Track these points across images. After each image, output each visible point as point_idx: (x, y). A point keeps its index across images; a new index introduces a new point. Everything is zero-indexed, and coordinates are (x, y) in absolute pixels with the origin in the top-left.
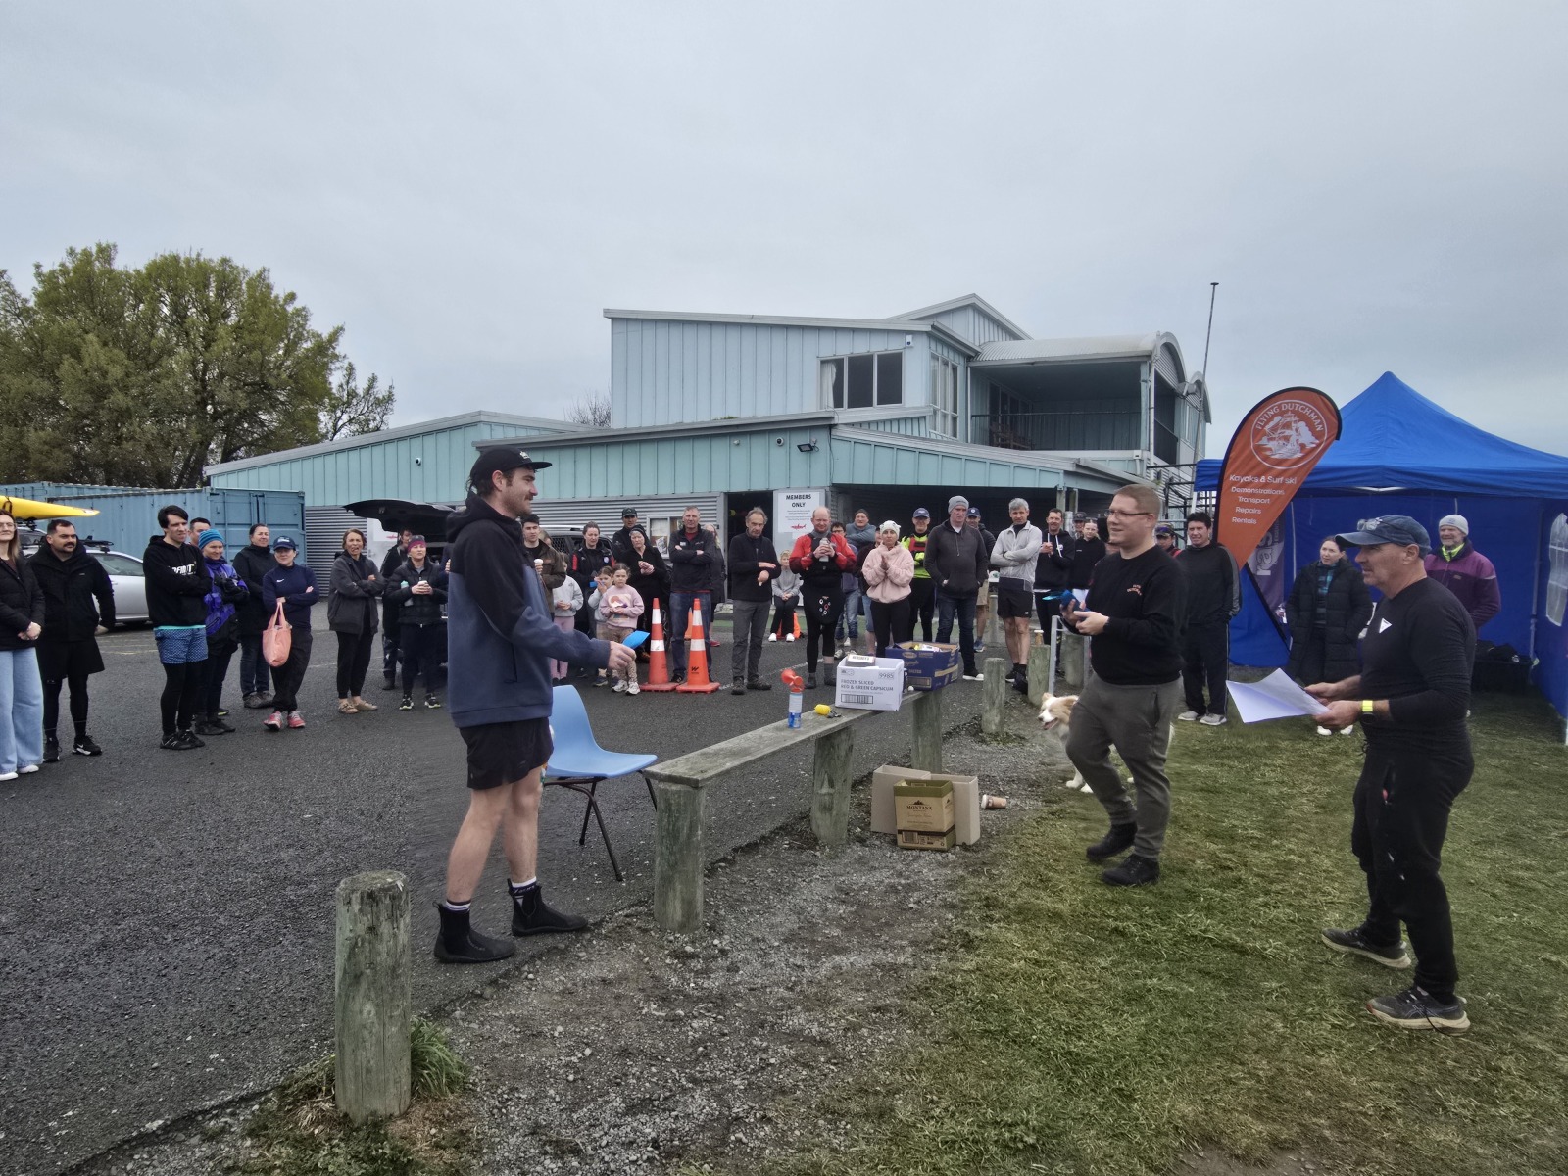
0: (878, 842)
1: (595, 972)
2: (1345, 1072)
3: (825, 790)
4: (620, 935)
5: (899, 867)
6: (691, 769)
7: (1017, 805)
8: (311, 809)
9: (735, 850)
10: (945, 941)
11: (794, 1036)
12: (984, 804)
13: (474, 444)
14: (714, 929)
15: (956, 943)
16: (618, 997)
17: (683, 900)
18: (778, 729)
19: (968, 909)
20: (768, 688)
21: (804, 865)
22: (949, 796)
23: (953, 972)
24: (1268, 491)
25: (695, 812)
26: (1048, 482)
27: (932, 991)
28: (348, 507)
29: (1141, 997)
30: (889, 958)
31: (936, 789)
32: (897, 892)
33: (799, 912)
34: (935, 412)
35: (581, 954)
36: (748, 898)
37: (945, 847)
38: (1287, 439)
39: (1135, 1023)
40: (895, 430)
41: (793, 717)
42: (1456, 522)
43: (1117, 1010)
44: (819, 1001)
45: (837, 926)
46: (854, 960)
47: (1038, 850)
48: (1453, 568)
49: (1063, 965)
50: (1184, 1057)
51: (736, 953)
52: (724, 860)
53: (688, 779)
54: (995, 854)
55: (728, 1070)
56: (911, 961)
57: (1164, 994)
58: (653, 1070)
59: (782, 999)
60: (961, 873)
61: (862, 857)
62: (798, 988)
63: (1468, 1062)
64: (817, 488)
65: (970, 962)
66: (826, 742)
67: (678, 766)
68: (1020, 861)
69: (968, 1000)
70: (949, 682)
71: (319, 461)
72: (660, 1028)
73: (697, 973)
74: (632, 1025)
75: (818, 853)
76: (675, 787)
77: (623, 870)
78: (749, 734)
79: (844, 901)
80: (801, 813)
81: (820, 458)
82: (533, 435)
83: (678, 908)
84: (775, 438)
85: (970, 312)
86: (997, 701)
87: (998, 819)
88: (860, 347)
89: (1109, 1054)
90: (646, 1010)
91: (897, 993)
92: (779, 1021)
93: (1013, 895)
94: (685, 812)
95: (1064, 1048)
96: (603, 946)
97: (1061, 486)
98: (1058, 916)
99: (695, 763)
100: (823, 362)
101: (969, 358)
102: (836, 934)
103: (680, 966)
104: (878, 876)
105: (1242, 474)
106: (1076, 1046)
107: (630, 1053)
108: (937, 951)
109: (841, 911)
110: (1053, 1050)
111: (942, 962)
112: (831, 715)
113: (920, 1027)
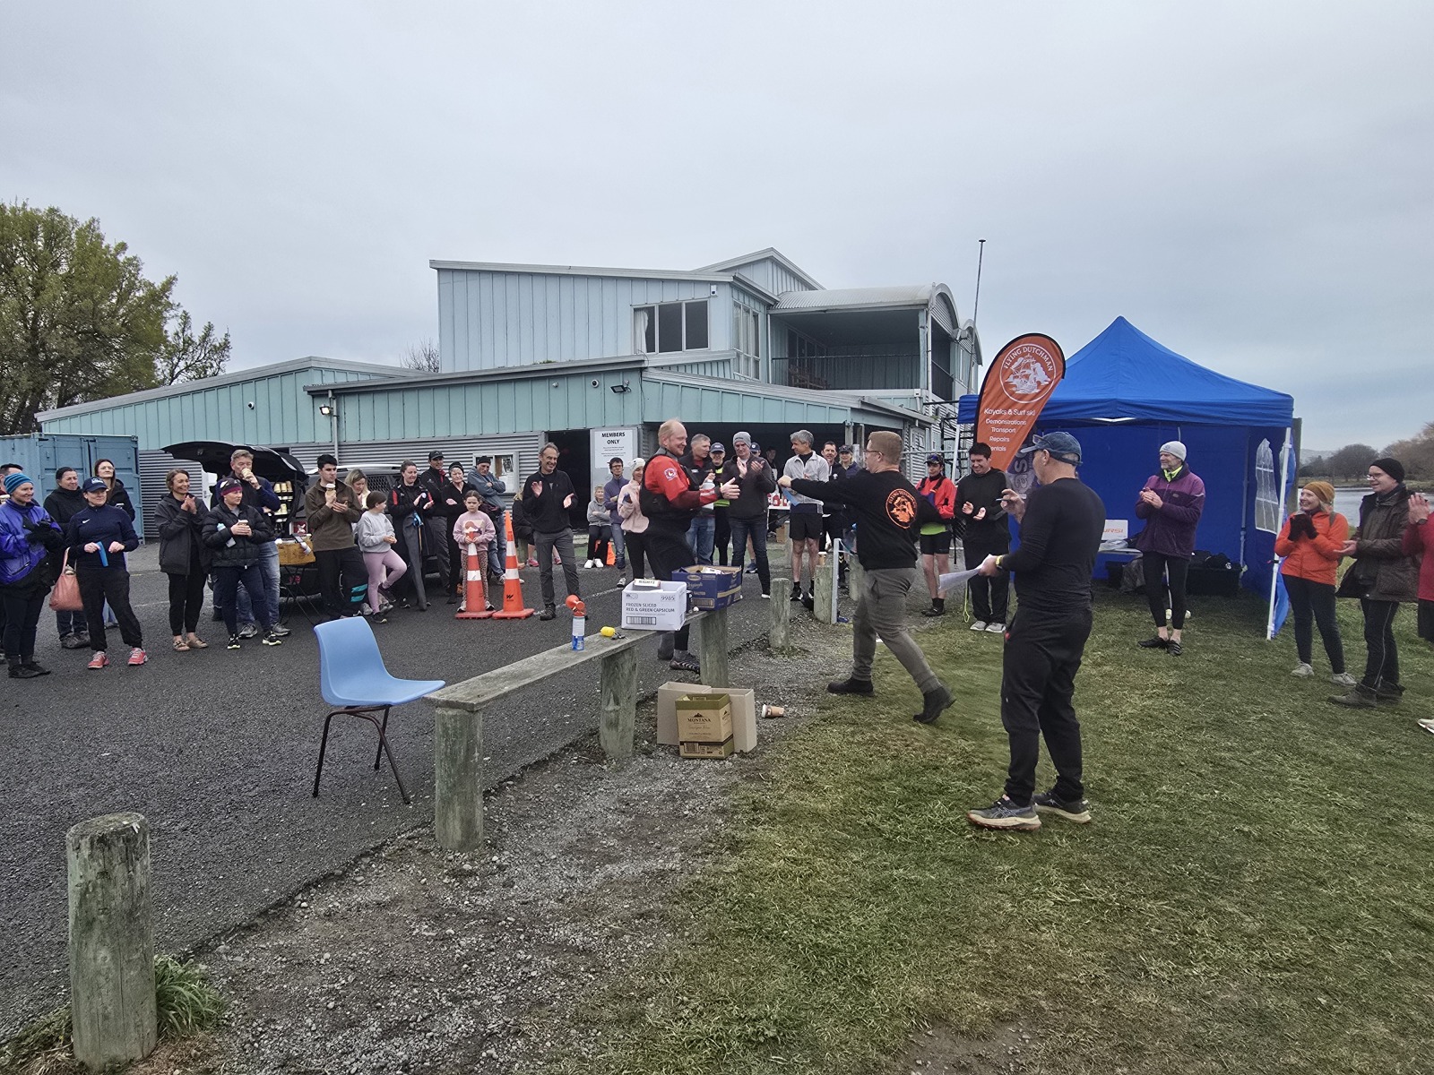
0: (662, 754)
1: (372, 896)
2: (1062, 945)
3: (610, 708)
4: (401, 856)
5: (680, 776)
6: (469, 694)
7: (794, 713)
8: (112, 747)
9: (524, 768)
11: (560, 947)
12: (763, 714)
13: (305, 388)
14: (494, 846)
15: (722, 846)
16: (393, 919)
17: (462, 820)
18: (562, 652)
19: (737, 814)
21: (590, 779)
22: (726, 708)
23: (716, 875)
24: (1015, 422)
25: (472, 736)
26: (837, 418)
27: (694, 894)
28: (166, 450)
29: (887, 887)
30: (657, 864)
31: (713, 702)
32: (674, 799)
33: (580, 824)
34: (738, 355)
35: (358, 879)
36: (532, 814)
37: (723, 755)
38: (1027, 377)
39: (877, 913)
40: (695, 372)
41: (576, 640)
42: (1176, 448)
43: (864, 901)
44: (587, 911)
45: (614, 837)
46: (628, 869)
47: (807, 754)
48: (1172, 488)
49: (819, 862)
50: (921, 942)
51: (513, 868)
52: (512, 778)
53: (464, 704)
54: (768, 760)
55: (488, 985)
56: (678, 867)
57: (908, 883)
58: (415, 991)
59: (552, 911)
60: (735, 779)
61: (646, 769)
62: (568, 900)
63: (1169, 928)
64: (629, 427)
65: (734, 862)
66: (611, 661)
67: (459, 692)
68: (791, 765)
69: (727, 901)
70: (732, 602)
71: (152, 406)
72: (429, 947)
73: (473, 891)
74: (401, 946)
75: (605, 767)
76: (451, 712)
77: (411, 794)
78: (533, 658)
79: (624, 812)
80: (591, 730)
81: (632, 399)
82: (363, 380)
83: (458, 828)
84: (591, 380)
85: (769, 265)
86: (782, 618)
87: (775, 726)
88: (670, 296)
89: (853, 944)
90: (417, 930)
91: (661, 899)
92: (546, 933)
93: (780, 798)
94: (462, 735)
95: (811, 941)
96: (382, 869)
97: (848, 422)
98: (819, 816)
99: (475, 688)
100: (636, 310)
101: (769, 306)
102: (612, 844)
103: (456, 884)
104: (659, 786)
105: (995, 407)
106: (823, 938)
107: (394, 975)
108: (704, 855)
109: (620, 822)
110: (802, 943)
111: (707, 865)
112: (615, 636)
113: (679, 930)
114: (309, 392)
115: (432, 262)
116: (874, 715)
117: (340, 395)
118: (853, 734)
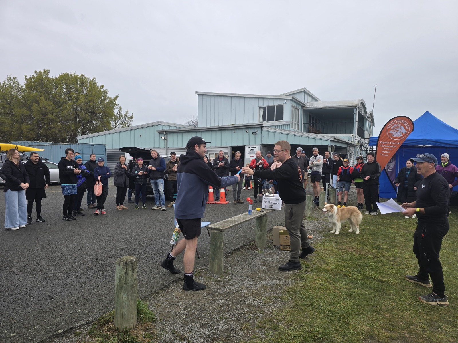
0: (275, 248)
3: (259, 233)
4: (199, 274)
5: (281, 255)
6: (220, 226)
7: (315, 238)
8: (108, 238)
9: (233, 250)
10: (294, 277)
11: (250, 305)
14: (226, 273)
15: (297, 278)
17: (218, 265)
20: (242, 203)
21: (253, 255)
23: (297, 287)
24: (392, 146)
25: (222, 239)
26: (326, 143)
27: (290, 292)
28: (120, 149)
29: (352, 295)
30: (278, 282)
32: (280, 263)
33: (252, 268)
34: (292, 123)
36: (237, 264)
38: (398, 131)
39: (350, 302)
40: (278, 128)
41: (250, 211)
42: (446, 156)
43: (345, 299)
44: (257, 295)
45: (263, 273)
46: (268, 283)
47: (321, 251)
48: (445, 169)
49: (329, 285)
50: (365, 313)
51: (233, 280)
52: (230, 253)
53: (219, 229)
55: (230, 315)
56: (284, 283)
57: (359, 294)
58: (208, 315)
59: (247, 294)
61: (270, 253)
62: (251, 291)
64: (257, 145)
65: (302, 284)
66: (260, 219)
67: (217, 225)
69: (301, 295)
71: (111, 135)
72: (211, 302)
73: (222, 286)
74: (202, 301)
75: (257, 251)
76: (216, 231)
77: (200, 256)
78: (237, 216)
79: (265, 265)
80: (252, 239)
81: (258, 137)
82: (175, 129)
83: (216, 267)
84: (245, 131)
85: (303, 93)
86: (310, 207)
88: (271, 103)
89: (342, 311)
90: (207, 297)
91: (280, 293)
92: (245, 301)
93: (314, 264)
94: (218, 239)
95: (329, 309)
97: (329, 145)
98: (327, 270)
99: (221, 224)
100: (260, 108)
101: (303, 107)
102: (262, 275)
103: (216, 284)
104: (275, 258)
105: (384, 141)
107: (202, 310)
108: (292, 280)
109: (264, 268)
110: (326, 310)
111: (293, 283)
112: (261, 211)
113: (287, 303)
114: (158, 132)
115: (196, 92)
117: (168, 133)
118: (336, 245)
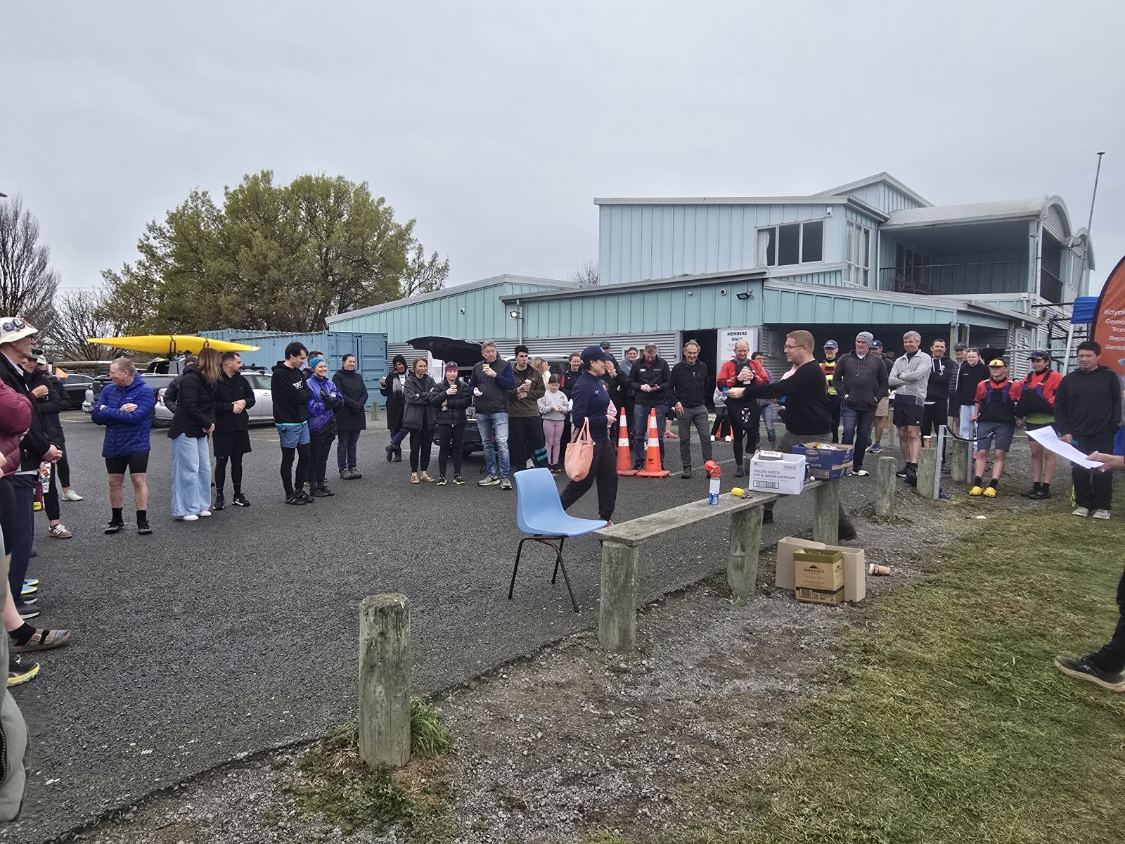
0: (780, 596)
1: (551, 677)
3: (738, 553)
4: (573, 651)
5: (796, 615)
6: (630, 532)
7: (899, 573)
8: (373, 549)
9: (666, 595)
10: (827, 676)
11: (697, 739)
12: (871, 571)
13: (500, 298)
14: (643, 653)
15: (836, 678)
16: (567, 697)
17: (620, 629)
18: (700, 505)
19: (849, 652)
21: (719, 609)
22: (839, 563)
23: (830, 701)
25: (630, 565)
26: (943, 320)
27: (812, 714)
28: (409, 342)
29: (995, 735)
30: (780, 685)
31: (828, 557)
32: (791, 635)
33: (712, 645)
34: (849, 266)
35: (543, 663)
36: (673, 631)
37: (835, 603)
39: (986, 758)
40: (810, 281)
41: (712, 496)
43: (973, 745)
44: (720, 714)
45: (740, 658)
46: (751, 685)
49: (927, 704)
50: (1031, 790)
51: (659, 672)
52: (657, 601)
53: (626, 540)
54: (876, 611)
55: (642, 759)
56: (797, 690)
57: (1017, 736)
58: (586, 753)
59: (690, 710)
60: (846, 623)
61: (766, 606)
62: (704, 703)
64: (751, 327)
65: (847, 694)
66: (740, 516)
67: (621, 530)
68: (897, 617)
69: (842, 725)
70: (843, 475)
71: (397, 312)
72: (595, 722)
73: (628, 684)
74: (575, 718)
75: (731, 601)
76: (615, 545)
77: (580, 604)
78: (677, 508)
79: (748, 639)
80: (720, 570)
81: (755, 304)
82: (542, 291)
83: (616, 635)
84: (719, 290)
85: (882, 188)
86: (888, 491)
87: (882, 583)
88: (790, 218)
89: (961, 780)
90: (586, 708)
91: (783, 714)
92: (686, 726)
93: (889, 644)
94: (622, 564)
95: (921, 771)
96: (559, 658)
97: (954, 323)
98: (926, 664)
99: (632, 528)
100: (760, 231)
101: (880, 223)
102: (739, 664)
103: (615, 678)
104: (778, 622)
105: (1117, 308)
106: (932, 770)
107: (570, 739)
108: (819, 683)
109: (745, 647)
110: (912, 771)
111: (822, 692)
112: (744, 496)
113: (799, 742)
114: (503, 301)
115: (596, 200)
116: (979, 583)
117: (525, 302)
